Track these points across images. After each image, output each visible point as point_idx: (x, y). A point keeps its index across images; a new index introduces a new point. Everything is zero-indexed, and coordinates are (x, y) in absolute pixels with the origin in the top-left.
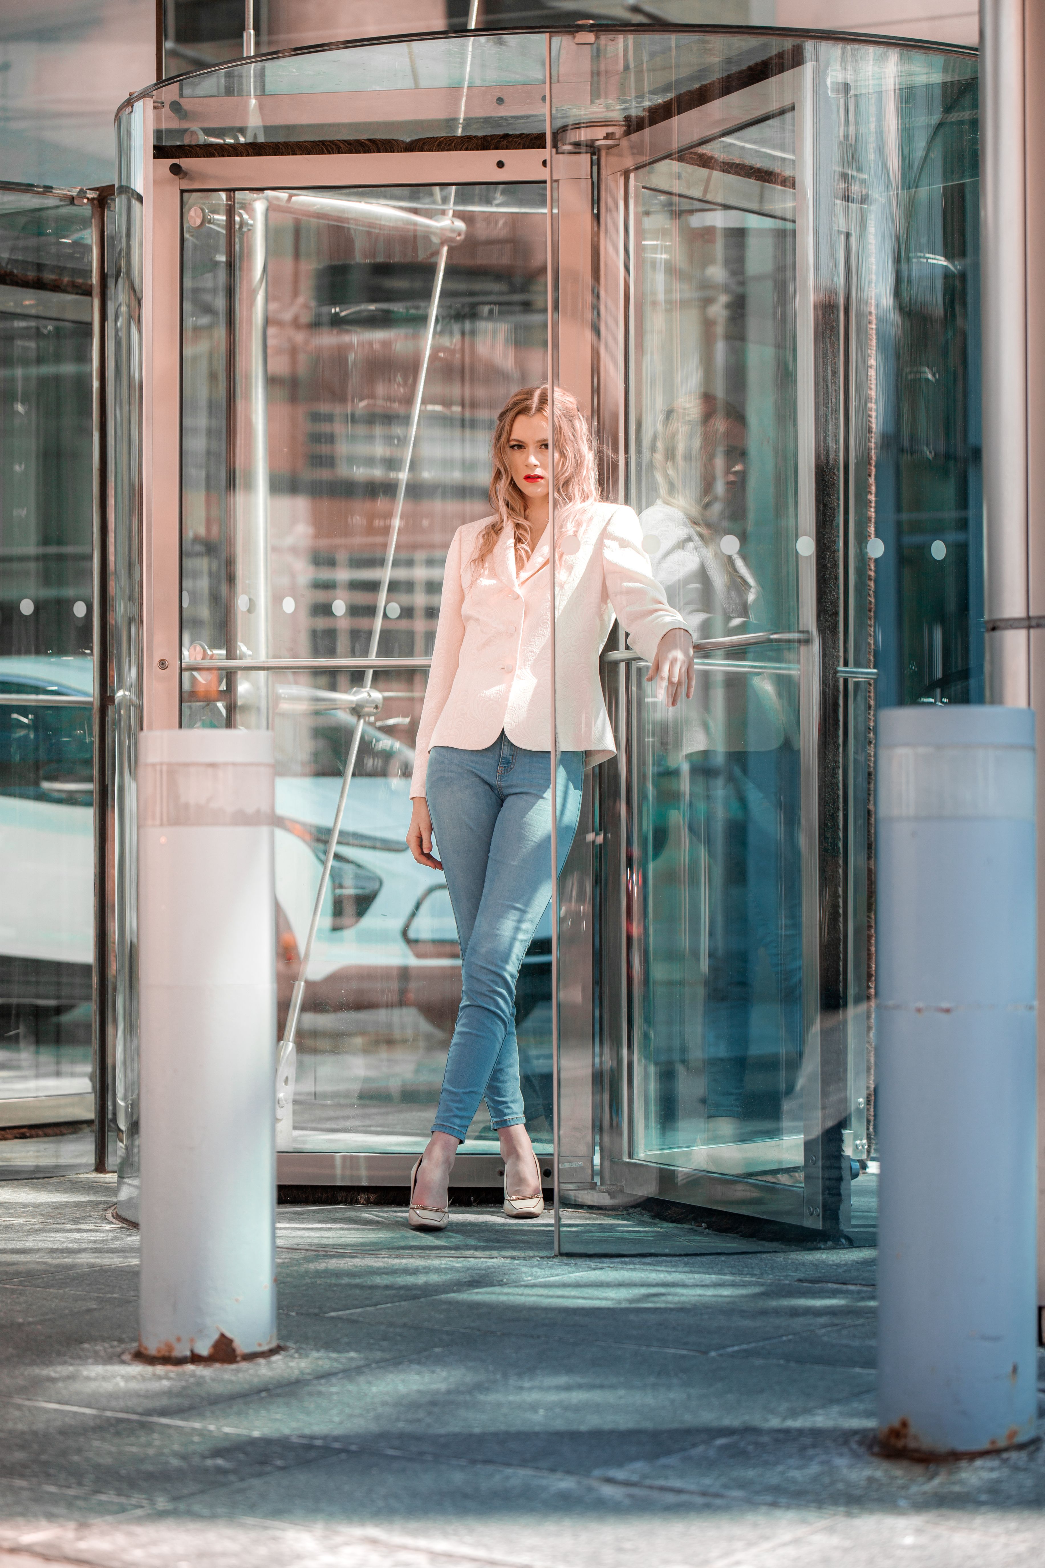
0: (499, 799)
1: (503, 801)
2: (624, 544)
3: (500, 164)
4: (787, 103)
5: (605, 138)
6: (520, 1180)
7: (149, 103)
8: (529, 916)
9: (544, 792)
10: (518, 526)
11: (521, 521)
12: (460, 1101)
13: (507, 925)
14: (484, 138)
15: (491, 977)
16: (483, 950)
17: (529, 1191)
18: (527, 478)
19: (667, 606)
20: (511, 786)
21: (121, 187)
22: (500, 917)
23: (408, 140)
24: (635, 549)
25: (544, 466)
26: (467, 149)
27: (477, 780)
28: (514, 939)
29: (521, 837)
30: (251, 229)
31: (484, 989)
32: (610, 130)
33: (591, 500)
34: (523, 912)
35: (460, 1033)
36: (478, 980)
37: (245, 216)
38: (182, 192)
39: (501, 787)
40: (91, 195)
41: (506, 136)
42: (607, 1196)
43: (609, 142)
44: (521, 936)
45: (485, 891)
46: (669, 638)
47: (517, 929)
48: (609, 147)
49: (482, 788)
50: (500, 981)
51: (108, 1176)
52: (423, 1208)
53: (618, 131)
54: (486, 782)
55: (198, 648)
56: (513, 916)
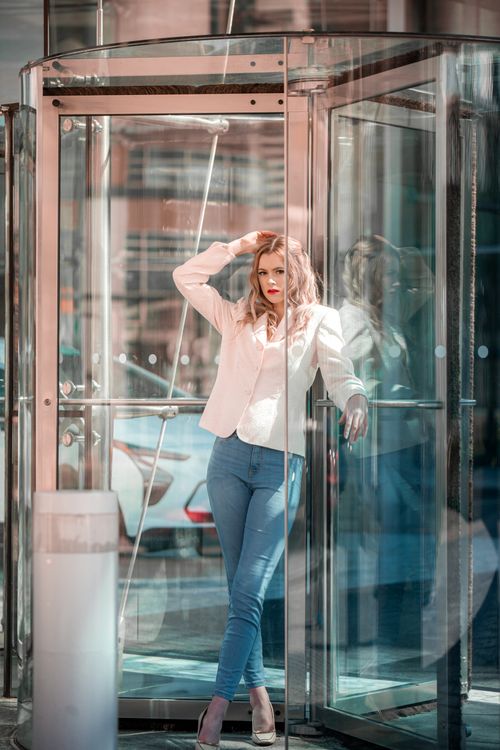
0: (250, 491)
1: (252, 492)
2: (331, 332)
3: (253, 102)
4: (430, 77)
5: (317, 88)
6: (262, 721)
7: (41, 68)
8: (271, 563)
9: (278, 487)
10: (270, 315)
11: (271, 312)
12: (230, 677)
13: (258, 567)
14: (243, 86)
15: (249, 601)
16: (244, 585)
17: (267, 728)
18: (270, 291)
19: (354, 376)
20: (259, 484)
21: (23, 105)
22: (253, 563)
23: (197, 86)
24: (338, 336)
25: (277, 284)
26: (233, 93)
27: (236, 479)
28: (262, 577)
29: (265, 515)
30: (101, 130)
31: (245, 608)
32: (320, 83)
33: (314, 303)
34: (268, 561)
35: (229, 634)
36: (241, 602)
37: (98, 124)
38: (60, 116)
39: (251, 484)
40: (4, 109)
41: (257, 85)
42: (314, 729)
43: (320, 91)
44: (267, 575)
45: (244, 547)
46: (354, 400)
47: (264, 571)
48: (319, 94)
49: (239, 484)
50: (255, 603)
51: (11, 700)
52: (204, 743)
53: (325, 84)
54: (242, 481)
55: (69, 385)
56: (261, 563)
